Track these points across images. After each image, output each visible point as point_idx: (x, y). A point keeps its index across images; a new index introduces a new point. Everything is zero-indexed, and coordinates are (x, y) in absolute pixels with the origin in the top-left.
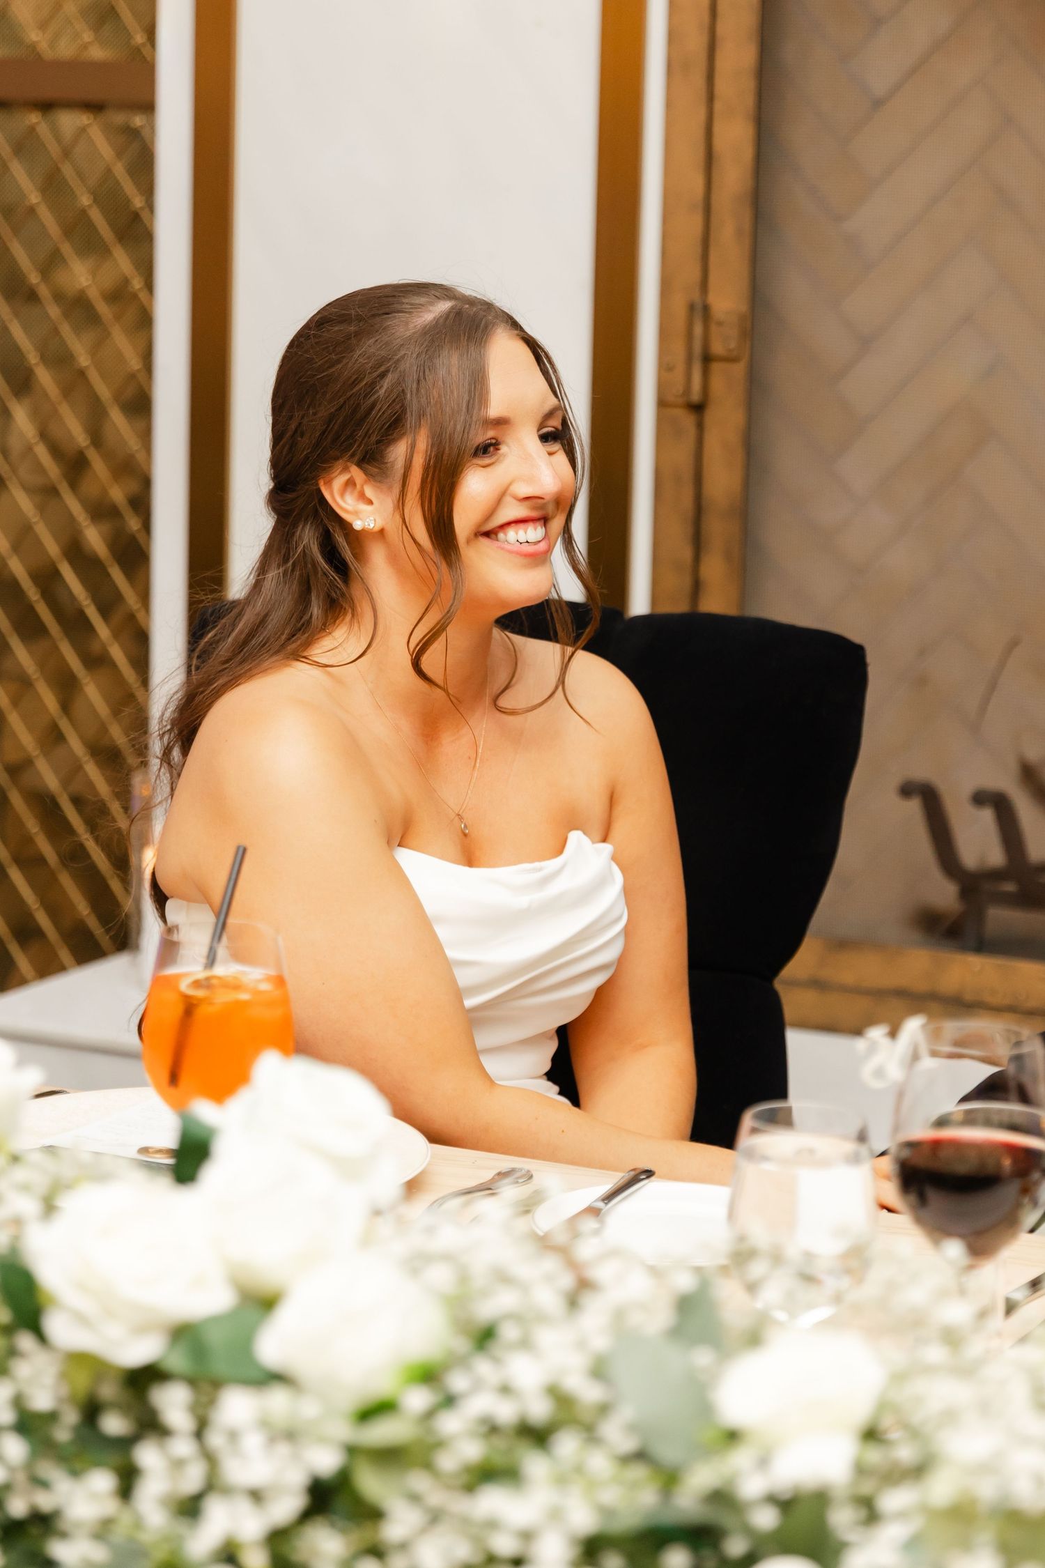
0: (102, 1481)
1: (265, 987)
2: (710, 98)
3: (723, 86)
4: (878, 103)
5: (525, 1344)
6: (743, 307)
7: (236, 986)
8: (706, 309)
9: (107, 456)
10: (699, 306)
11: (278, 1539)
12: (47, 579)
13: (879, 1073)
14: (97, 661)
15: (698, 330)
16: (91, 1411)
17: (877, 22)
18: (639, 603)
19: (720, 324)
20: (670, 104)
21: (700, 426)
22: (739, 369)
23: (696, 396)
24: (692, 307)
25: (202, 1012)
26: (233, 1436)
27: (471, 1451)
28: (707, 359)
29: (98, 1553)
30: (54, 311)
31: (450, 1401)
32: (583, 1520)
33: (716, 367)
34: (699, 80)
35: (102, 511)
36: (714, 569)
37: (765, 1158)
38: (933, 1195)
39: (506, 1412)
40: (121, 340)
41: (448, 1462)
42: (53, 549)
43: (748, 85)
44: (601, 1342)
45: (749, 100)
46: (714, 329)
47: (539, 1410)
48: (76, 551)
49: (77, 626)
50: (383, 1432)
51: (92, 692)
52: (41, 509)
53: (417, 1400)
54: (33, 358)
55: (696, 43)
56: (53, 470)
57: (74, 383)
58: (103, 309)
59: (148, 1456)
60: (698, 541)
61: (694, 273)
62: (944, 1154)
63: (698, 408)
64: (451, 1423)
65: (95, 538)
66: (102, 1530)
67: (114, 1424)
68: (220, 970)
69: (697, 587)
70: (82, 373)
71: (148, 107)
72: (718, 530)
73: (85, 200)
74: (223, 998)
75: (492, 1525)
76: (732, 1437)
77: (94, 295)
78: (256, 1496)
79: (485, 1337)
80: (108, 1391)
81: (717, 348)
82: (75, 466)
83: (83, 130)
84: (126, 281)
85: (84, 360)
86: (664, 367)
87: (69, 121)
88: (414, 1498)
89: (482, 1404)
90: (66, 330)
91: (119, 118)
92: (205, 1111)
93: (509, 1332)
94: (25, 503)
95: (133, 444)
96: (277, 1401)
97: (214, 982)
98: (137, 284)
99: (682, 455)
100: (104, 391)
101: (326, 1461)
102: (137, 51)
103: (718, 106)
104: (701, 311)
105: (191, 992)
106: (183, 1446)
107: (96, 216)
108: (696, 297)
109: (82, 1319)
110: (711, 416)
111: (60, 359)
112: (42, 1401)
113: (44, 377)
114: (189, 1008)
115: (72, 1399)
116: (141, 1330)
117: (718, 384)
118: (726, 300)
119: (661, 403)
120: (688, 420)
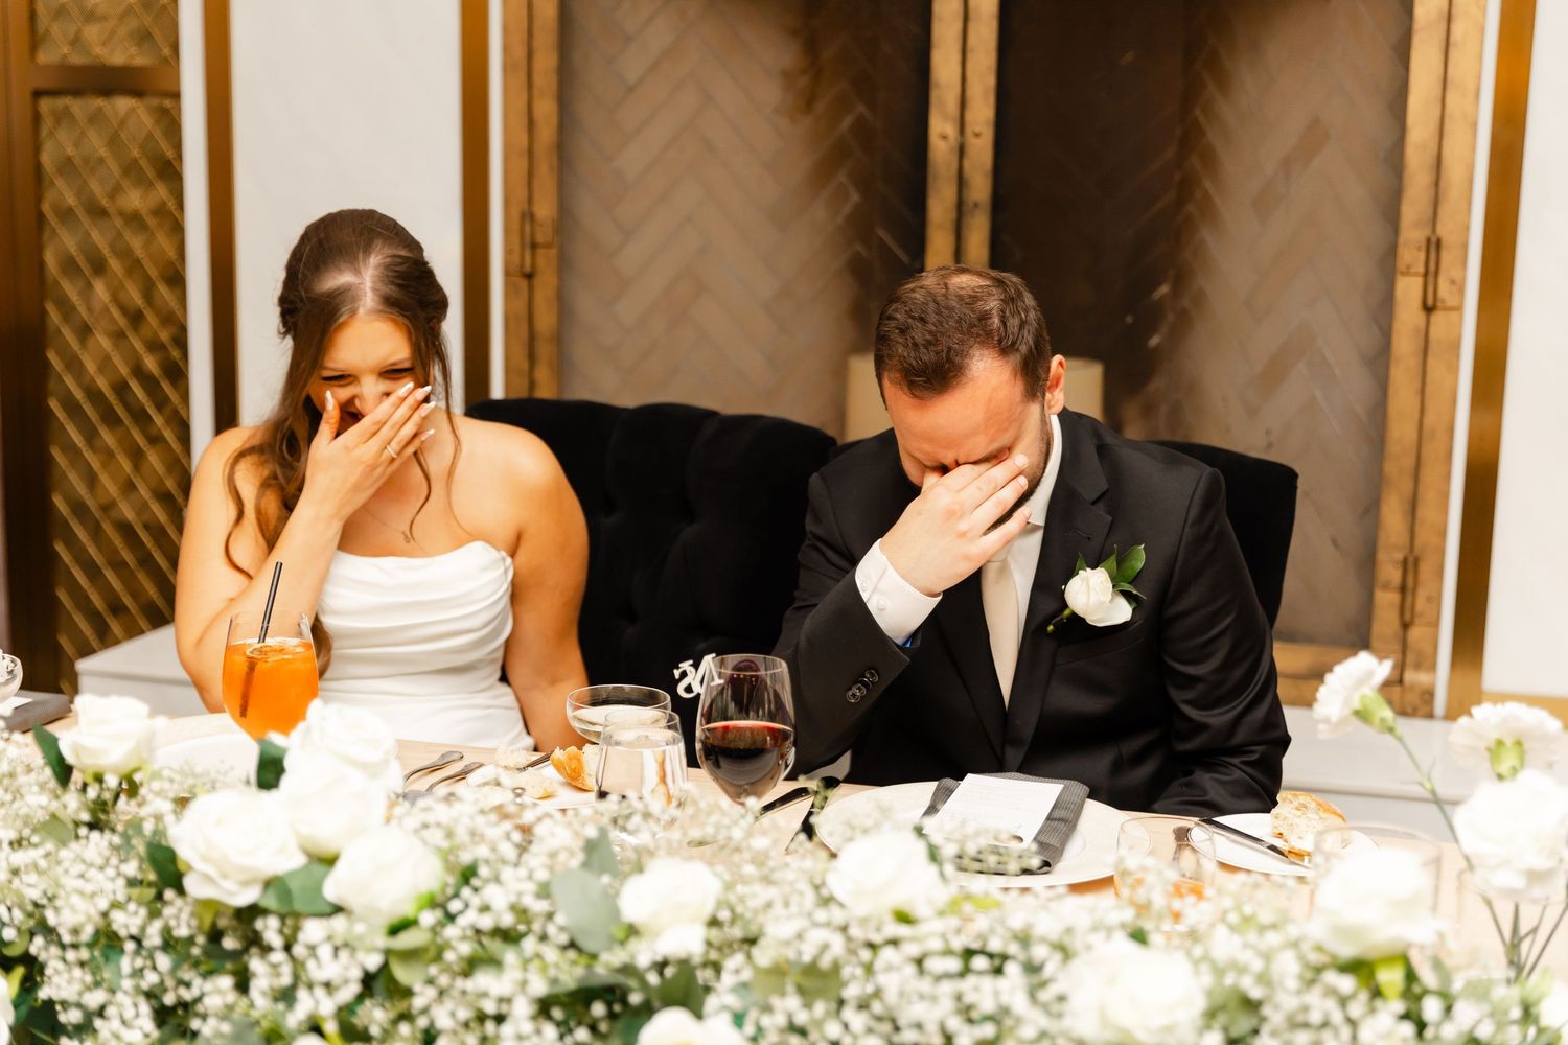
0: (226, 982)
1: (299, 649)
2: (530, 86)
3: (538, 79)
4: (631, 89)
5: (496, 879)
6: (555, 214)
7: (282, 651)
8: (532, 215)
9: (157, 312)
10: (527, 214)
11: (344, 1013)
12: (121, 389)
13: (689, 689)
14: (155, 440)
15: (528, 228)
16: (215, 936)
17: (629, 39)
18: (497, 391)
19: (541, 224)
20: (505, 93)
21: (531, 288)
22: (553, 252)
23: (528, 268)
24: (523, 215)
25: (260, 667)
26: (312, 948)
27: (466, 949)
28: (534, 246)
29: (226, 1028)
30: (119, 222)
31: (451, 917)
32: (539, 987)
33: (541, 252)
35: (154, 346)
36: (543, 374)
37: (617, 743)
38: (723, 762)
39: (486, 922)
40: (164, 242)
41: (450, 956)
42: (124, 370)
43: (553, 78)
44: (542, 875)
45: (554, 86)
46: (537, 228)
47: (507, 920)
48: (139, 372)
49: (141, 417)
50: (406, 940)
51: (153, 459)
52: (116, 345)
53: (428, 918)
54: (106, 252)
55: (520, 52)
56: (122, 321)
57: (134, 266)
58: (151, 222)
59: (256, 964)
60: (532, 357)
61: (522, 194)
62: (730, 736)
63: (529, 276)
64: (451, 932)
65: (151, 364)
66: (227, 1013)
67: (229, 943)
68: (269, 641)
69: (532, 385)
70: (138, 262)
71: (176, 96)
72: (544, 350)
73: (136, 153)
74: (273, 658)
75: (484, 995)
76: (632, 931)
77: (144, 213)
78: (328, 986)
79: (468, 875)
80: (223, 923)
81: (540, 239)
82: (136, 318)
83: (132, 110)
84: (164, 204)
85: (139, 252)
86: (508, 251)
87: (123, 104)
88: (430, 982)
89: (469, 918)
90: (127, 234)
91: (155, 102)
92: (276, 738)
93: (484, 871)
94: (105, 342)
95: (173, 303)
96: (339, 923)
97: (265, 649)
98: (171, 205)
99: (520, 305)
100: (153, 272)
101: (373, 962)
102: (166, 60)
103: (536, 92)
104: (528, 216)
105: (251, 655)
106: (278, 956)
107: (144, 163)
108: (525, 208)
109: (207, 878)
110: (537, 281)
111: (125, 254)
112: (182, 932)
113: (114, 264)
114: (252, 665)
115: (199, 928)
116: (246, 883)
117: (541, 261)
118: (545, 210)
119: (507, 273)
120: (523, 284)
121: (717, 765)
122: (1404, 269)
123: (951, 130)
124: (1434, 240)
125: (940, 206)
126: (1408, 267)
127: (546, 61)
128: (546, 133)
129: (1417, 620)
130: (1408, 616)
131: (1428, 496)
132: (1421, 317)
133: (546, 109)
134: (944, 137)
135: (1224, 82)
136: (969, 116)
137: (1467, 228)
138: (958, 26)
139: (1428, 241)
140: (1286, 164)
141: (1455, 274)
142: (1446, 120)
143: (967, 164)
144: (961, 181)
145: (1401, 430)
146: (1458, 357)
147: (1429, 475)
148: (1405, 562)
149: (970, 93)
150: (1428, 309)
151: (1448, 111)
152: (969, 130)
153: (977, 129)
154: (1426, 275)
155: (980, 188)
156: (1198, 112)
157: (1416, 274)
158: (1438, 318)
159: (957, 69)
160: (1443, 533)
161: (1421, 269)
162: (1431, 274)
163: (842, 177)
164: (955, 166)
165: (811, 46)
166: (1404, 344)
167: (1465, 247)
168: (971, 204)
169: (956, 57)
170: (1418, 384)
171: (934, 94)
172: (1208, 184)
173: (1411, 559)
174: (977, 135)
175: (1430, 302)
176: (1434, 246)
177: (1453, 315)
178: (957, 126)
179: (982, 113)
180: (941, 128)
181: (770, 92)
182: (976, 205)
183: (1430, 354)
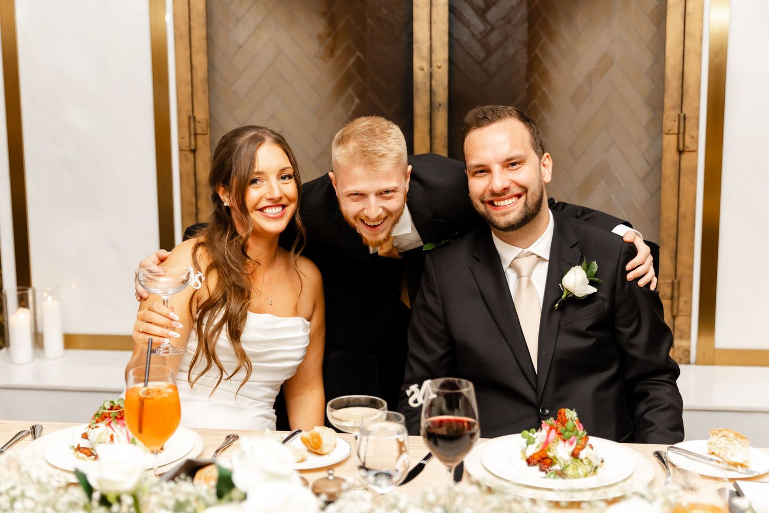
1: (169, 391)
2: (191, 47)
3: (194, 43)
4: (240, 47)
6: (208, 117)
8: (194, 117)
10: (192, 117)
15: (192, 125)
17: (238, 20)
19: (199, 122)
20: (176, 50)
21: (195, 157)
22: (207, 138)
23: (193, 148)
24: (189, 117)
28: (196, 134)
33: (199, 137)
34: (187, 42)
36: (203, 204)
43: (204, 42)
45: (205, 47)
46: (197, 124)
55: (184, 29)
60: (196, 195)
61: (188, 106)
63: (194, 151)
68: (151, 387)
69: (197, 211)
72: (204, 191)
81: (199, 131)
86: (181, 138)
99: (189, 167)
103: (193, 50)
104: (192, 119)
105: (141, 396)
108: (191, 114)
110: (198, 154)
114: (142, 402)
117: (200, 143)
118: (201, 115)
119: (181, 150)
120: (191, 156)
121: (436, 444)
122: (667, 132)
123: (425, 65)
124: (682, 115)
125: (420, 106)
126: (669, 131)
127: (199, 33)
128: (201, 72)
129: (680, 314)
130: (675, 312)
131: (683, 249)
132: (676, 156)
133: (200, 60)
134: (422, 69)
135: (552, 35)
136: (434, 58)
137: (698, 109)
138: (428, 9)
139: (679, 116)
140: (590, 77)
141: (693, 133)
142: (686, 53)
143: (433, 82)
144: (432, 92)
145: (669, 215)
146: (696, 176)
147: (683, 238)
148: (673, 283)
149: (434, 45)
150: (680, 152)
151: (686, 48)
152: (434, 65)
153: (439, 64)
154: (678, 134)
155: (442, 96)
156: (537, 51)
157: (674, 134)
158: (685, 156)
159: (428, 33)
160: (691, 268)
161: (676, 132)
162: (681, 134)
163: (350, 91)
164: (428, 83)
165: (332, 22)
166: (668, 170)
167: (698, 118)
168: (437, 105)
169: (427, 26)
170: (676, 191)
171: (415, 46)
172: (544, 88)
173: (676, 281)
174: (439, 67)
175: (681, 148)
176: (682, 119)
177: (692, 154)
178: (429, 64)
179: (441, 55)
180: (419, 63)
181: (312, 47)
182: (440, 105)
183: (682, 175)
